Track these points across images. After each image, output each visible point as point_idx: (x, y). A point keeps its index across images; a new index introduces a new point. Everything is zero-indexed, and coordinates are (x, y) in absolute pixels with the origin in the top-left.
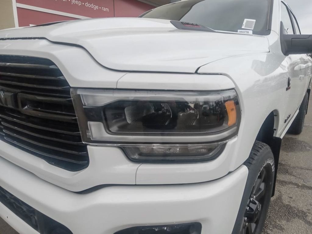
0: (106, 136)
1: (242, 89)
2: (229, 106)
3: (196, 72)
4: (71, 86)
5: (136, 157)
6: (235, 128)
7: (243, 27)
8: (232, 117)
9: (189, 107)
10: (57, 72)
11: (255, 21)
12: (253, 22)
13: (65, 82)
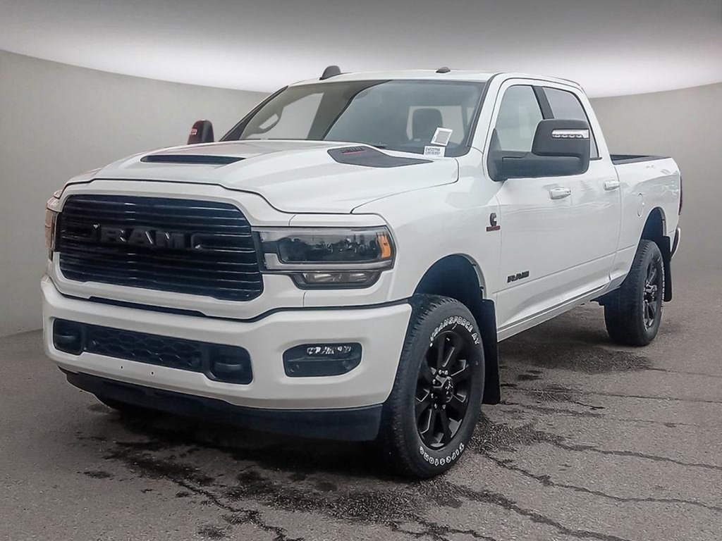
0: (279, 265)
1: (394, 226)
2: (383, 240)
3: (351, 213)
4: (252, 225)
5: (303, 283)
6: (390, 261)
7: (433, 142)
8: (386, 252)
9: (347, 242)
10: (240, 214)
11: (451, 131)
12: (449, 133)
13: (246, 222)
